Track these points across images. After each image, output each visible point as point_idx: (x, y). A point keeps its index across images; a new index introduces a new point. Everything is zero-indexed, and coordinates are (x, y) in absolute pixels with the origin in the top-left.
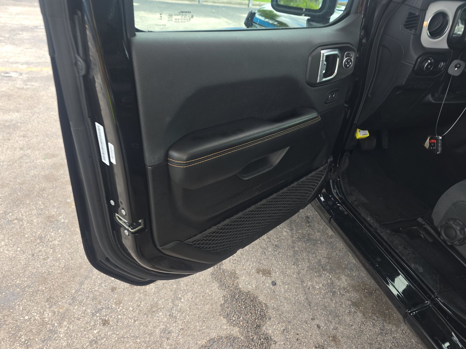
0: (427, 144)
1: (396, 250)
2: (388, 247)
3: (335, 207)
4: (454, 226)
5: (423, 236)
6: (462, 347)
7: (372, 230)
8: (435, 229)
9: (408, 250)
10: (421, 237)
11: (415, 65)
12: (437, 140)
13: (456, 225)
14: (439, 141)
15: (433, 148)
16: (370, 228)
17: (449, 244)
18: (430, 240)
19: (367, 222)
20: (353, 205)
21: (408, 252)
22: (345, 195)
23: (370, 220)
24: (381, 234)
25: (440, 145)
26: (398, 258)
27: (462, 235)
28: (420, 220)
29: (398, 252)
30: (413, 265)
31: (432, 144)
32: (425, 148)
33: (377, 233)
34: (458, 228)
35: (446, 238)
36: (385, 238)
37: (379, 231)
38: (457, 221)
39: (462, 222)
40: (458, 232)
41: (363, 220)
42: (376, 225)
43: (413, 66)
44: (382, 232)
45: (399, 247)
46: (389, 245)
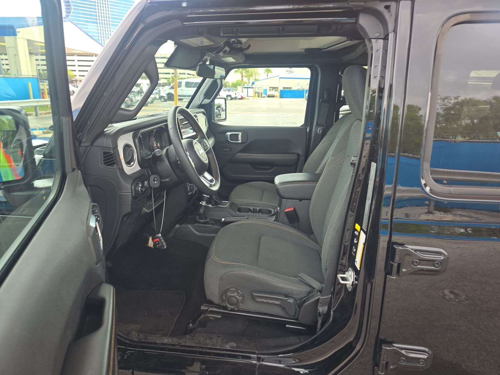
0: (151, 243)
1: (208, 347)
2: (201, 350)
3: (126, 358)
4: (232, 295)
5: (212, 318)
6: (308, 371)
7: (178, 347)
8: (219, 306)
9: (214, 338)
10: (212, 319)
11: (132, 192)
12: (159, 238)
13: (232, 293)
14: (161, 238)
15: (159, 245)
16: (175, 348)
17: (236, 309)
18: (219, 317)
19: (167, 344)
20: (142, 341)
21: (215, 339)
22: (126, 337)
23: (168, 341)
24: (187, 344)
25: (163, 241)
26: (214, 351)
27: (241, 297)
28: (203, 308)
29: (210, 347)
30: (227, 346)
31: (157, 243)
32: (150, 247)
33: (183, 346)
34: (236, 294)
35: (232, 307)
36: (192, 345)
37: (183, 344)
38: (231, 289)
39: (234, 288)
40: (237, 297)
41: (163, 346)
42: (175, 341)
43: (131, 194)
44: (186, 342)
45: (207, 342)
46: (201, 347)
